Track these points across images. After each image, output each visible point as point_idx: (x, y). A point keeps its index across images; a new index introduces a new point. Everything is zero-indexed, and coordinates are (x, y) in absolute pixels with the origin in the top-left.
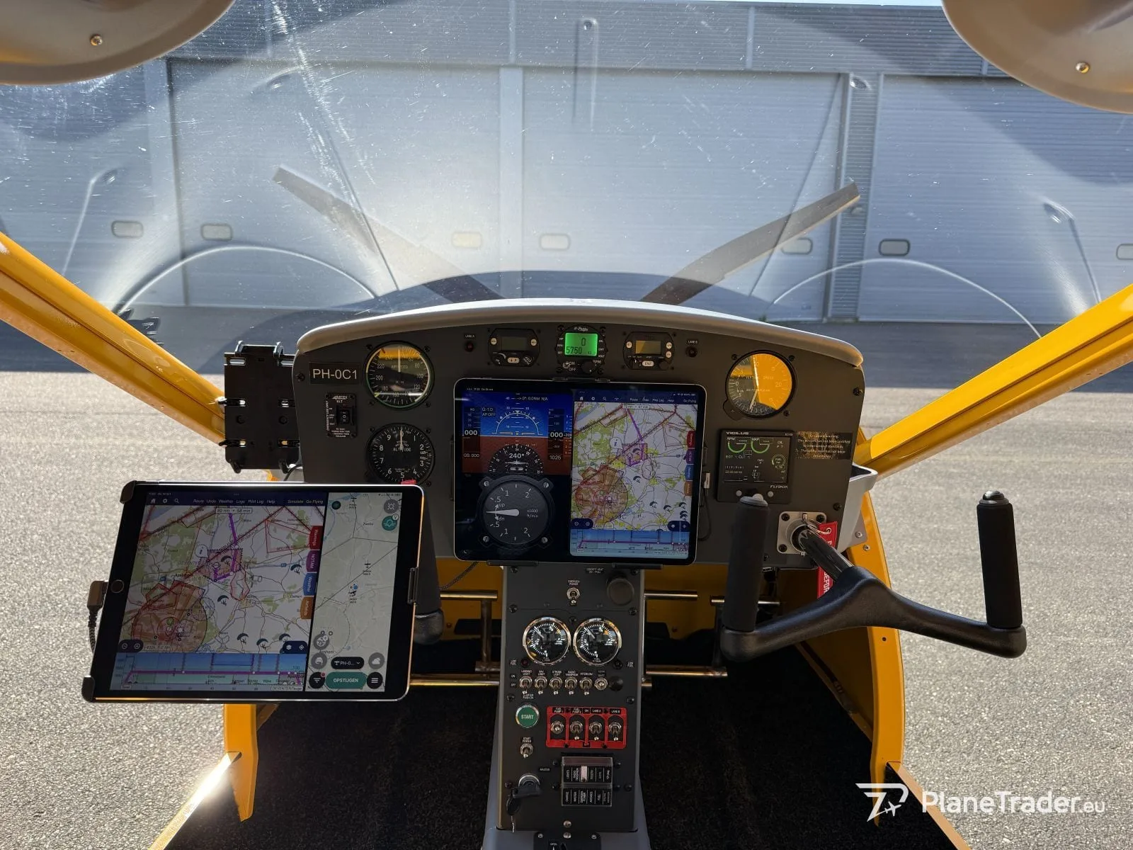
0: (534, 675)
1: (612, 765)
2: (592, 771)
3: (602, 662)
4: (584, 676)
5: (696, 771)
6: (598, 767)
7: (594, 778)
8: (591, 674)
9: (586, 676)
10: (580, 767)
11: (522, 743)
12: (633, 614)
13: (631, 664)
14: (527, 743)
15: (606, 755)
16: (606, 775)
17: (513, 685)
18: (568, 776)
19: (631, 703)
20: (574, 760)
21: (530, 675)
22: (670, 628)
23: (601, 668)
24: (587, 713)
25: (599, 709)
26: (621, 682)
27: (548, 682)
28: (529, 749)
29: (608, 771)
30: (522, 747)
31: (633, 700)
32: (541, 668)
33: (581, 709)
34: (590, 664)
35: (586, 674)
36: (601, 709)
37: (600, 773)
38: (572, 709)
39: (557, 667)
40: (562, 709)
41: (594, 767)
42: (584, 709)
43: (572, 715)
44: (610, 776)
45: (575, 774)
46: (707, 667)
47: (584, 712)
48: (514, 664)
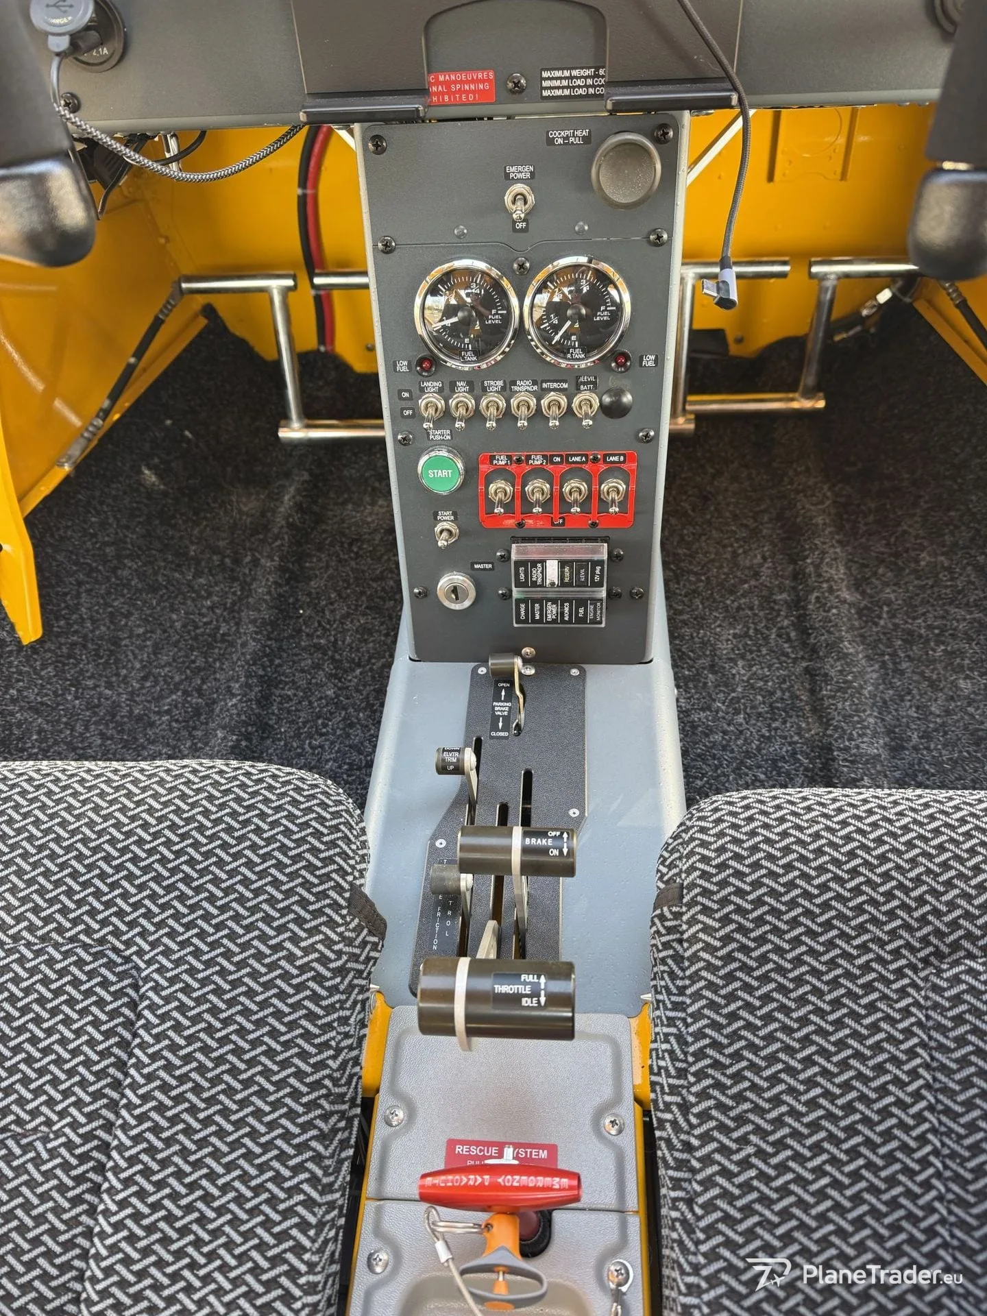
0: (447, 391)
1: (605, 557)
2: (567, 569)
3: (586, 358)
4: (550, 390)
5: (759, 557)
6: (577, 561)
7: (571, 579)
8: (565, 386)
9: (555, 390)
10: (543, 562)
11: (436, 521)
12: (658, 243)
13: (649, 361)
14: (446, 522)
15: (594, 540)
16: (593, 574)
17: (407, 413)
18: (522, 577)
19: (647, 440)
20: (533, 551)
21: (440, 391)
22: (730, 337)
23: (587, 371)
24: (558, 463)
25: (582, 455)
26: (627, 398)
27: (478, 404)
28: (450, 532)
29: (598, 568)
30: (438, 529)
31: (652, 433)
32: (461, 375)
33: (544, 457)
34: (564, 364)
35: (555, 385)
36: (586, 456)
37: (582, 571)
38: (528, 457)
39: (492, 372)
40: (509, 457)
41: (572, 561)
42: (552, 456)
43: (528, 468)
44: (601, 576)
45: (536, 575)
46: (791, 395)
47: (552, 463)
48: (405, 369)
